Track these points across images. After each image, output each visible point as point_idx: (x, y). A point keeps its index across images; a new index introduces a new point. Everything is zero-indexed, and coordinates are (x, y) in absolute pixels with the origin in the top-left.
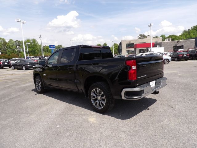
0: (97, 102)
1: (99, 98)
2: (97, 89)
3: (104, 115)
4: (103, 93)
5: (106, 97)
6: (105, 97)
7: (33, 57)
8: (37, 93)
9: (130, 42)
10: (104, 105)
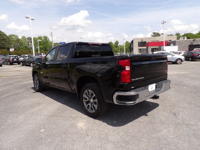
0: (89, 105)
1: (92, 100)
2: (89, 90)
3: (95, 120)
4: (95, 95)
5: (98, 100)
6: (96, 100)
7: (43, 54)
8: (35, 91)
9: (142, 40)
10: (96, 109)
